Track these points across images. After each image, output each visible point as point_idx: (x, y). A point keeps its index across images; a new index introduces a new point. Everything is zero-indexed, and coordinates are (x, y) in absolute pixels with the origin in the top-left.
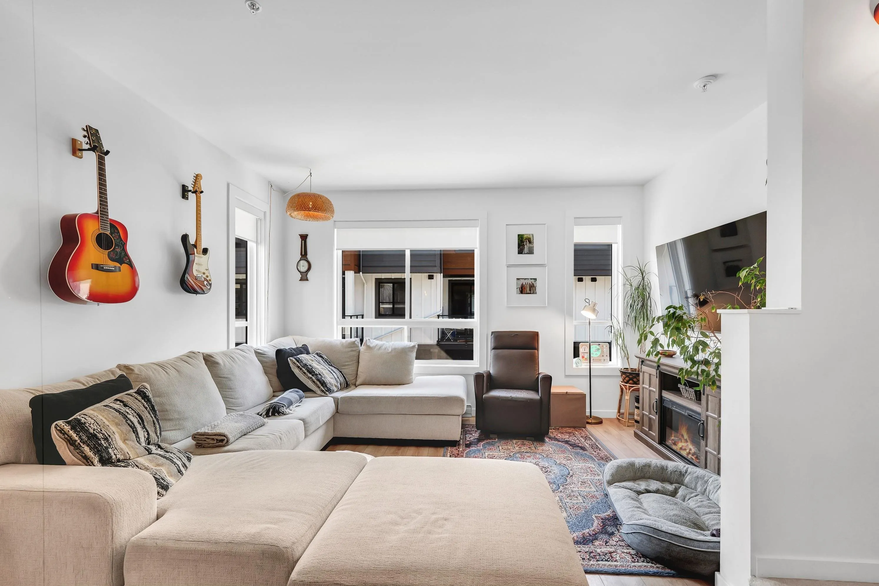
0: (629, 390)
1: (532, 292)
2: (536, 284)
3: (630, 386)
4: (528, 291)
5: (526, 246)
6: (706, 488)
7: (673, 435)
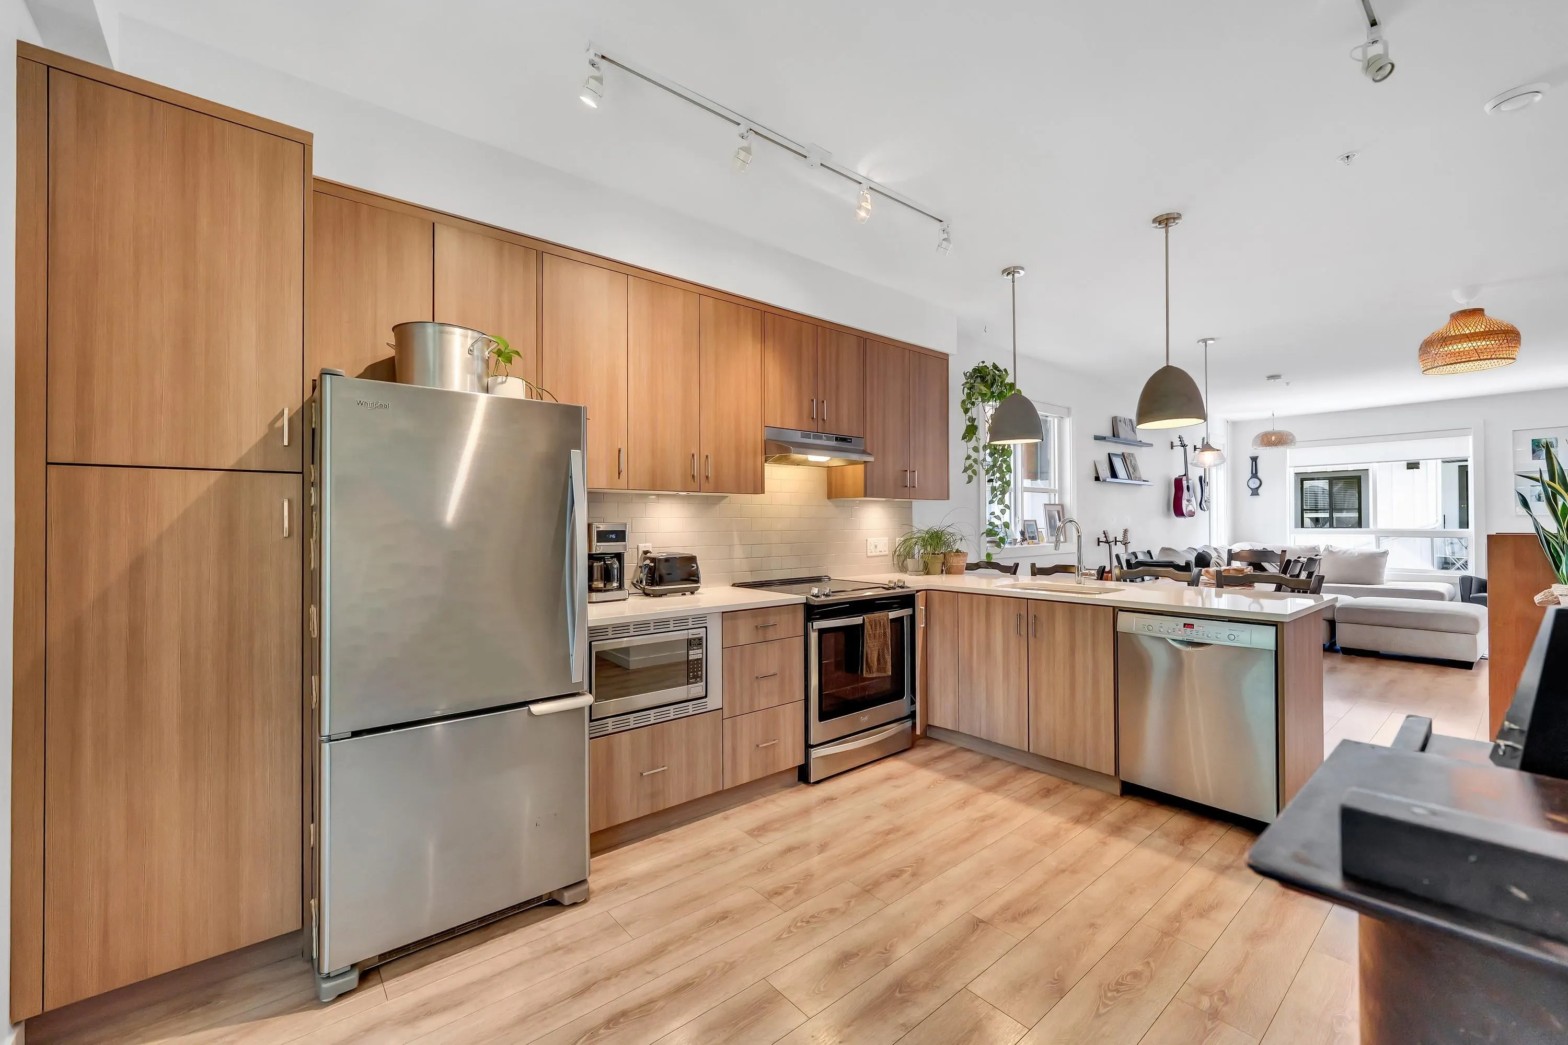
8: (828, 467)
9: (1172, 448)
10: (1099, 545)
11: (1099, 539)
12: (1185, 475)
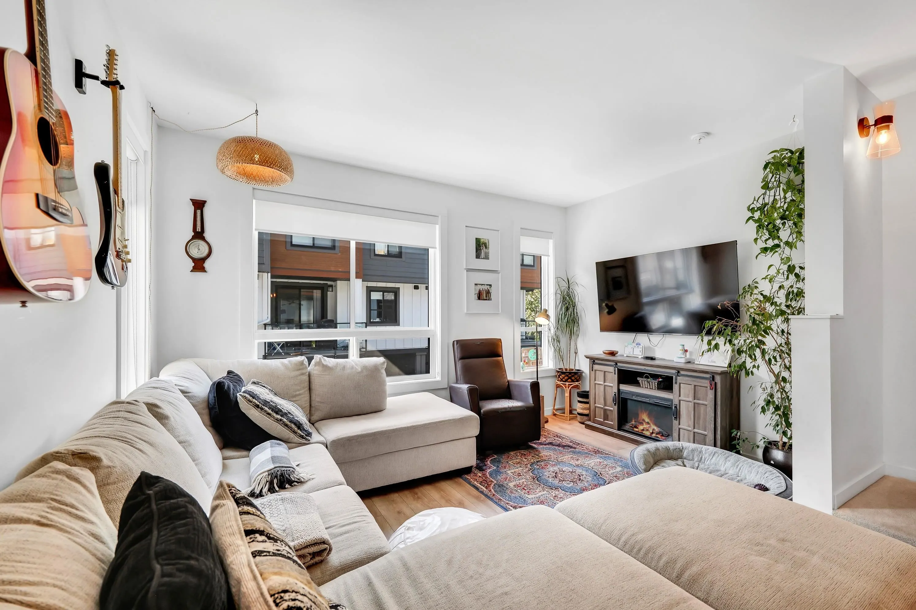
0: (568, 388)
1: (488, 299)
2: (491, 290)
3: (569, 384)
4: (485, 298)
5: (482, 251)
6: (702, 457)
7: (633, 421)
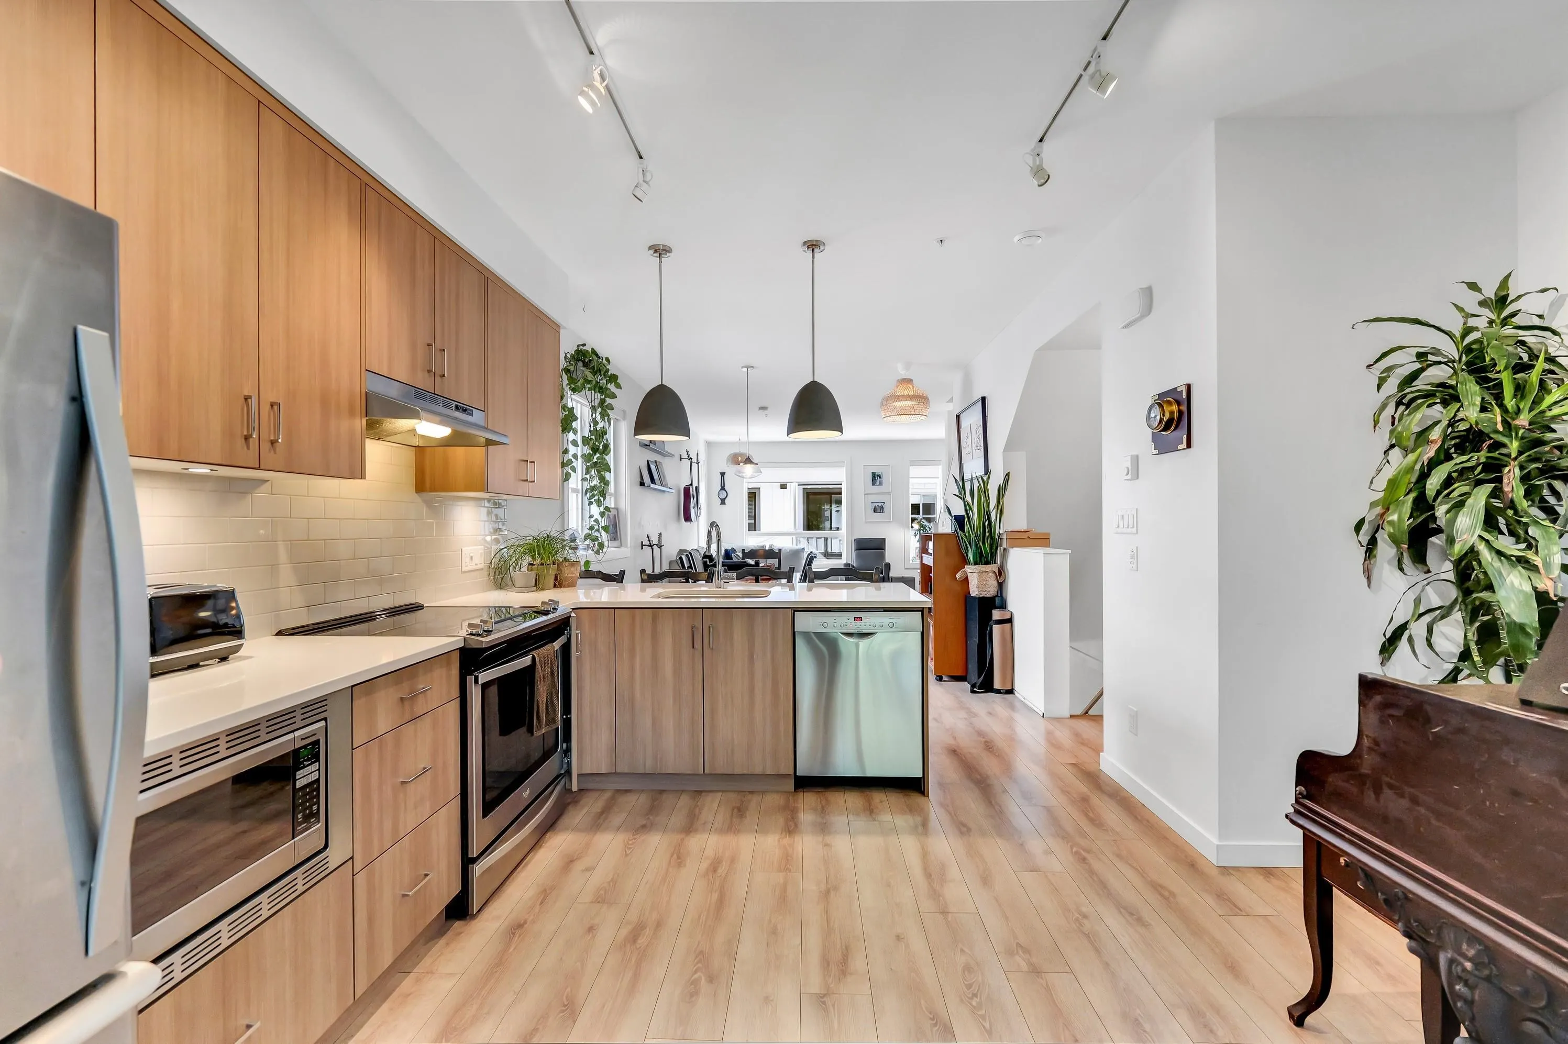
1: (882, 512)
4: (879, 511)
5: (877, 480)
8: (418, 446)
9: (681, 460)
10: (642, 548)
11: (642, 542)
12: (691, 485)
